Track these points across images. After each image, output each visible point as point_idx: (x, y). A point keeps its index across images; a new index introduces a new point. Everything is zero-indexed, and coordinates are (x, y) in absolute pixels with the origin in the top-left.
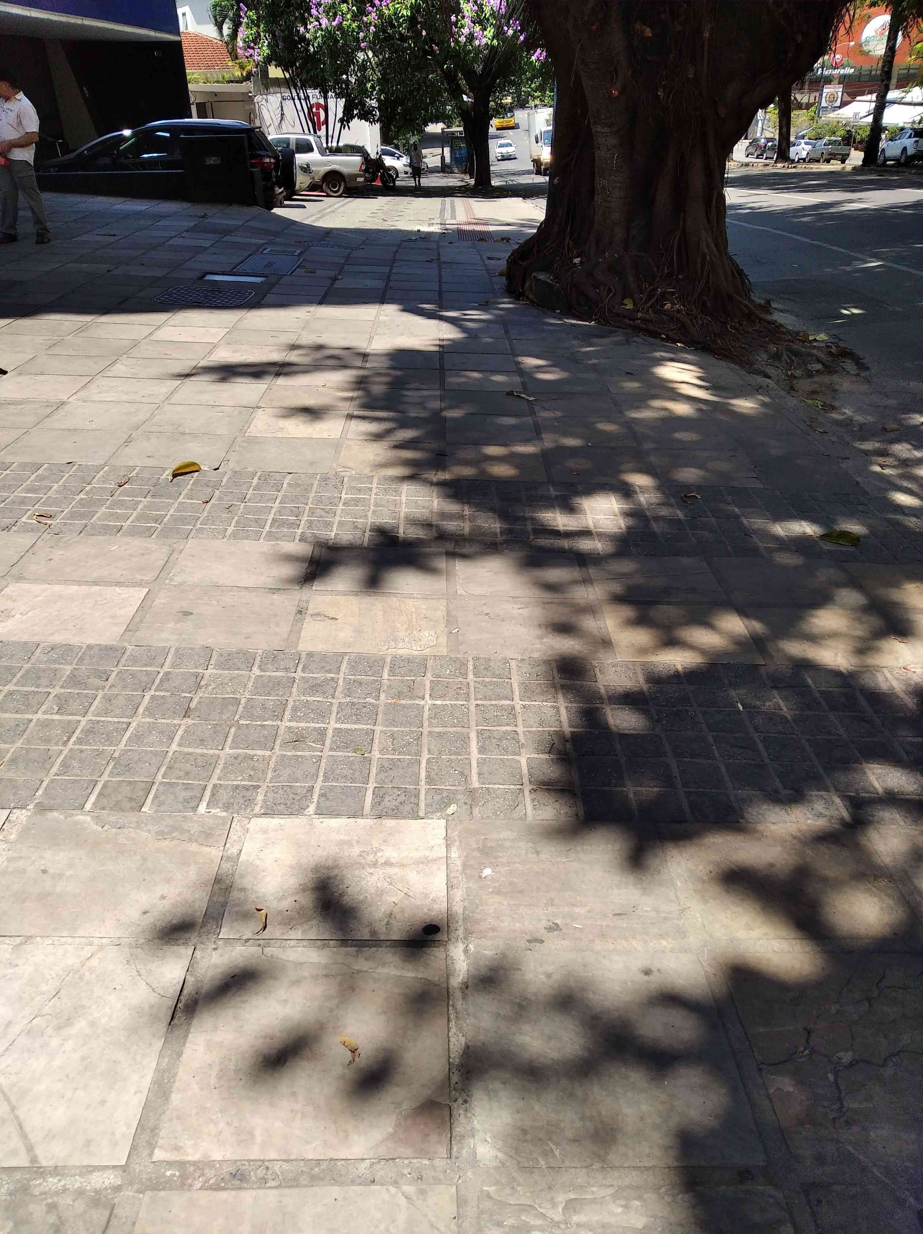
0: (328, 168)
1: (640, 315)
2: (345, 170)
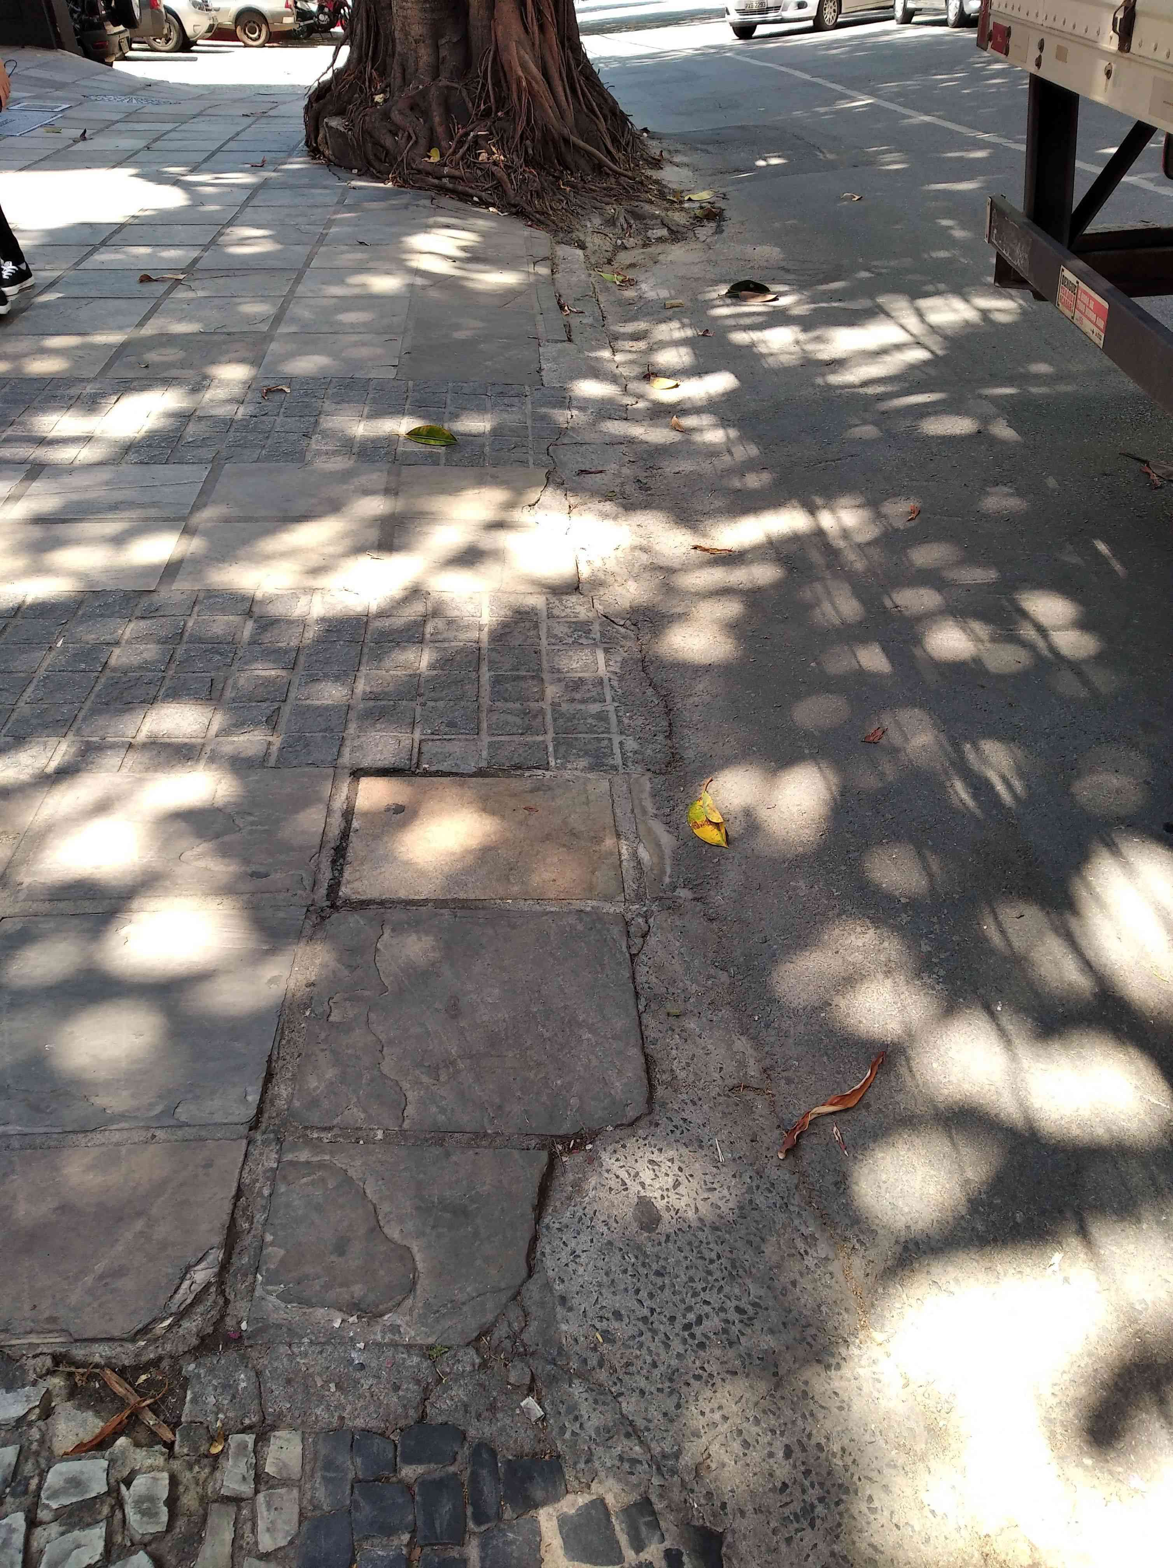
1: (446, 170)
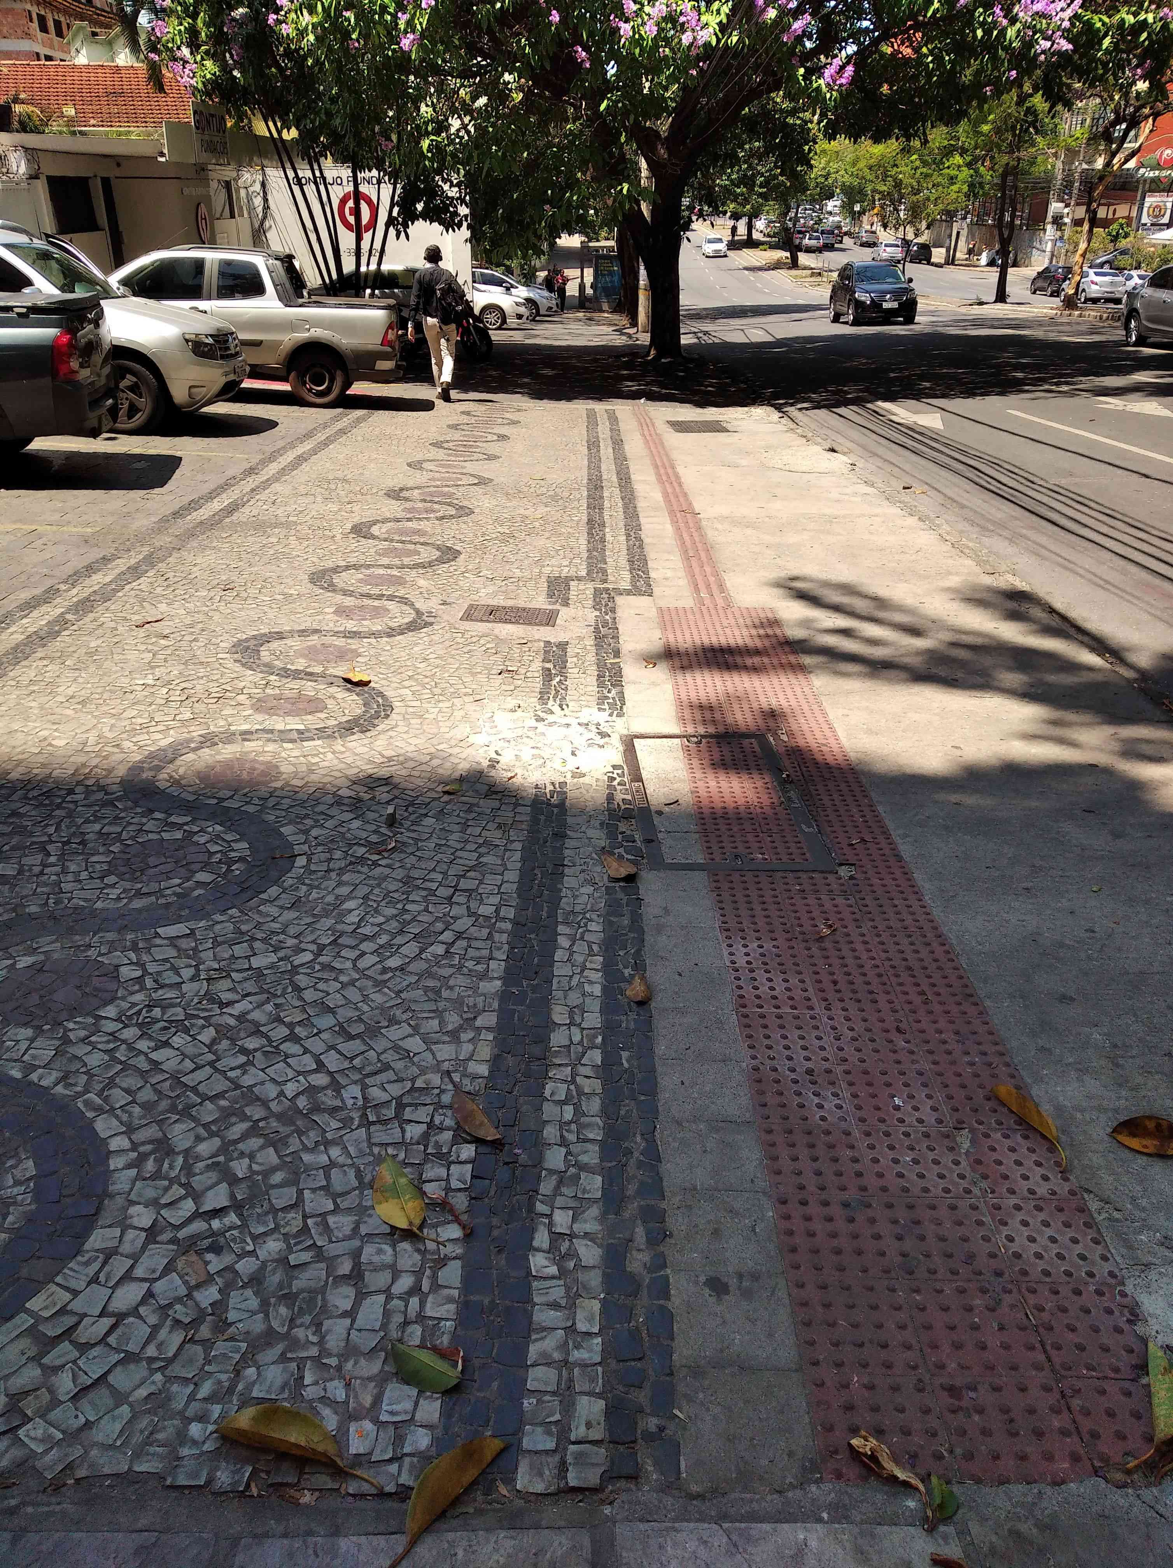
0: (302, 336)
2: (344, 341)
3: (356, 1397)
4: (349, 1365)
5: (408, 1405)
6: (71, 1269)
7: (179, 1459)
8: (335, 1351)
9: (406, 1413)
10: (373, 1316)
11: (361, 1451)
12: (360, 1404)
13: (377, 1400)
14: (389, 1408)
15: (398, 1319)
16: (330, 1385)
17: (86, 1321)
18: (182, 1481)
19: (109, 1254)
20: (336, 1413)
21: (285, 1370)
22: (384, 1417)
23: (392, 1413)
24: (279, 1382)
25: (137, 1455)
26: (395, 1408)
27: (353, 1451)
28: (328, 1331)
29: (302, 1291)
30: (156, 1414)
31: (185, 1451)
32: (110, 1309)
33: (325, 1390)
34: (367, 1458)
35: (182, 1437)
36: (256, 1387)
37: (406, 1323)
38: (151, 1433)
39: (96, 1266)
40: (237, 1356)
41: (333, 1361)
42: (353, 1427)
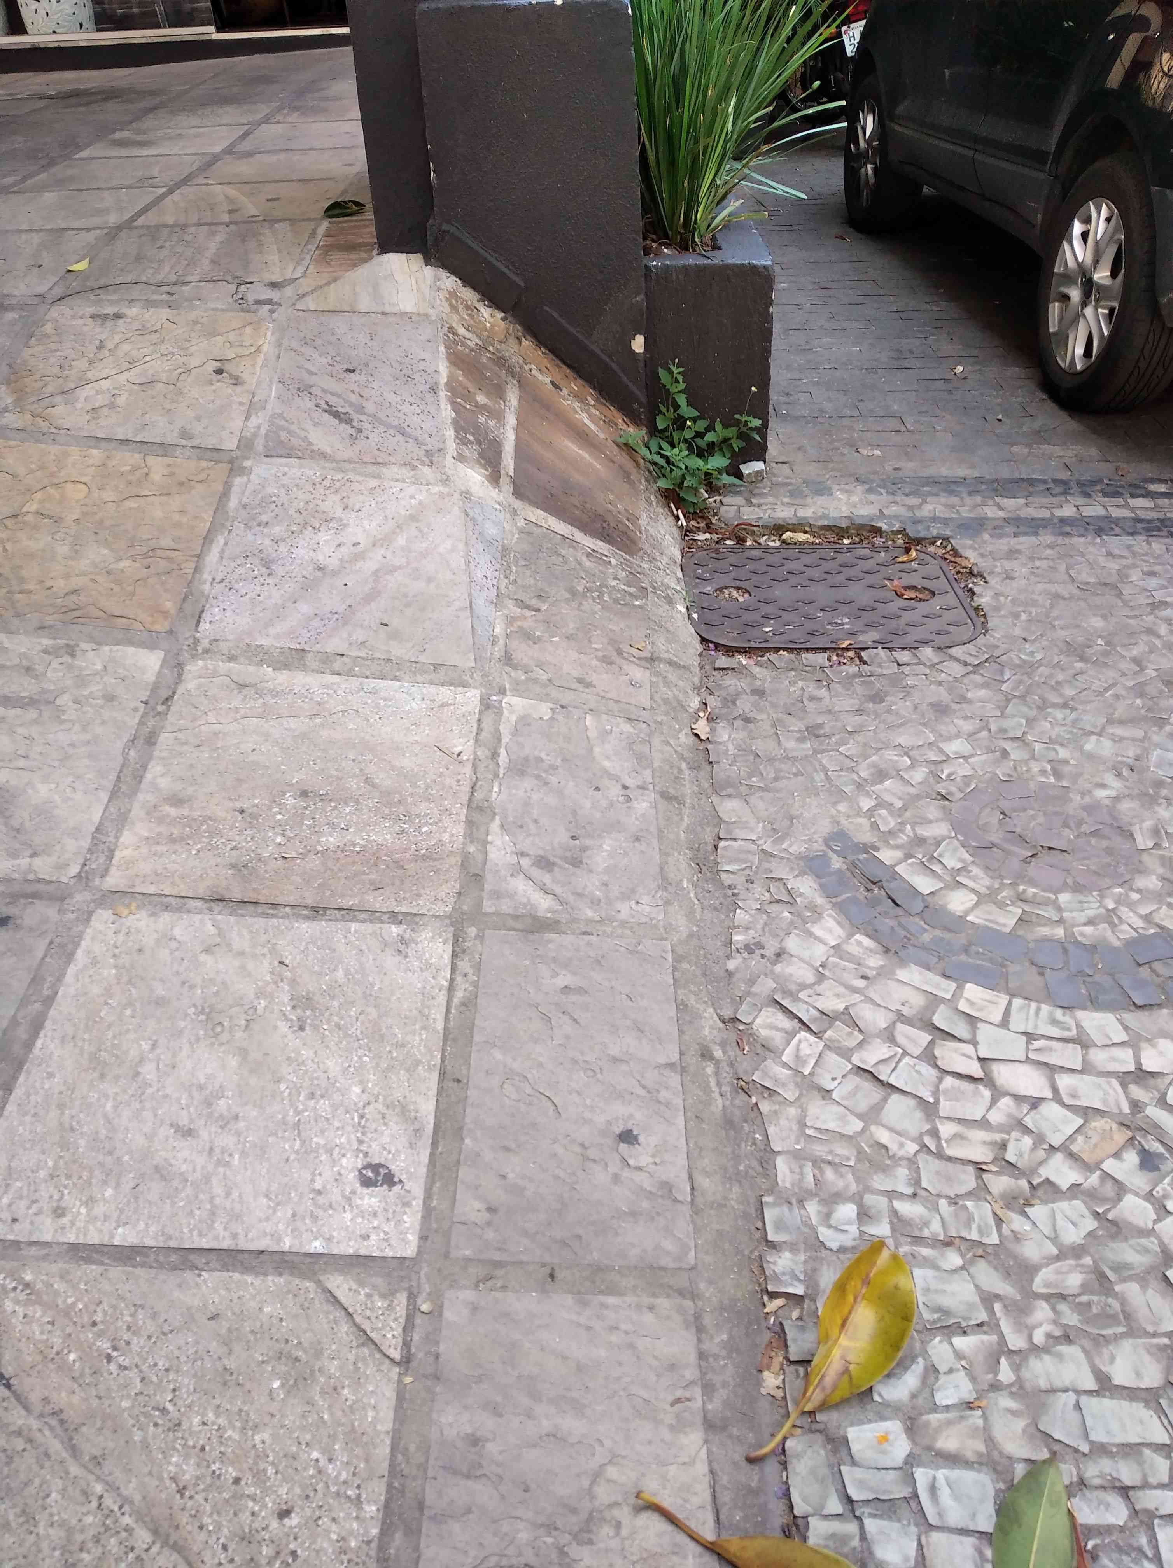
3: (949, 1423)
4: (1006, 1402)
5: (955, 1516)
6: (1038, 1010)
7: (801, 1202)
8: (1026, 1374)
9: (940, 1515)
10: (1115, 1426)
11: (855, 1447)
12: (938, 1430)
13: (953, 1459)
14: (941, 1482)
15: (1128, 1474)
16: (961, 1377)
17: (968, 1049)
18: (769, 1214)
19: (1082, 1041)
20: (914, 1396)
21: (971, 1306)
22: (922, 1475)
23: (933, 1489)
24: (946, 1301)
25: (797, 1156)
26: (945, 1493)
27: (852, 1433)
28: (1060, 1356)
29: (1123, 1302)
30: (858, 1160)
31: (813, 1208)
32: (995, 1067)
33: (951, 1371)
34: (847, 1459)
35: (832, 1200)
36: (930, 1273)
37: (1125, 1491)
38: (829, 1163)
39: (1056, 1032)
40: (974, 1236)
41: (1006, 1373)
42: (894, 1427)
